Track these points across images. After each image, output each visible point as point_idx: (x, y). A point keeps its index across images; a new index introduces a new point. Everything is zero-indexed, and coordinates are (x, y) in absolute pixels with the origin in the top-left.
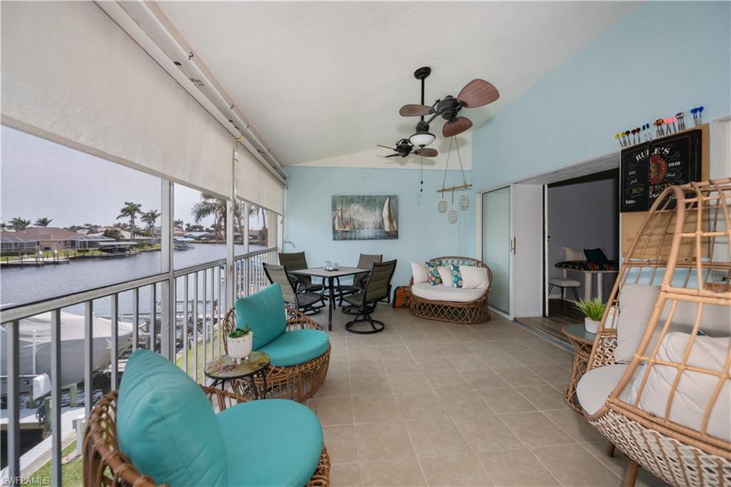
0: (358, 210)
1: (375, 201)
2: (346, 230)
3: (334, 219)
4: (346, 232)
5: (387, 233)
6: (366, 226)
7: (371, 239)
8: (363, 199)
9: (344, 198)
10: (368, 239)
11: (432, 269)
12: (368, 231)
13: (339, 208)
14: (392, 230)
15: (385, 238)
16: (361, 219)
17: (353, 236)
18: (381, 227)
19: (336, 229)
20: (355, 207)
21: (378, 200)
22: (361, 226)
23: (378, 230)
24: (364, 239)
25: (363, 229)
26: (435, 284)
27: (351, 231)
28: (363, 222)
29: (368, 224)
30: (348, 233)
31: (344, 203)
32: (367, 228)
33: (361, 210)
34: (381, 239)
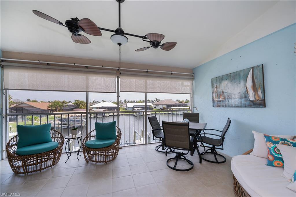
0: (227, 85)
1: (239, 75)
2: (219, 100)
3: (213, 93)
4: (220, 101)
5: (252, 101)
6: (233, 96)
7: (238, 107)
8: (230, 76)
9: (218, 78)
10: (235, 107)
11: (272, 146)
12: (235, 100)
13: (215, 86)
14: (257, 98)
15: (250, 106)
16: (229, 92)
17: (224, 105)
18: (245, 96)
19: (214, 100)
20: (225, 83)
21: (242, 74)
22: (229, 97)
23: (243, 100)
24: (232, 107)
25: (231, 99)
26: (270, 164)
27: (223, 101)
28: (231, 93)
29: (235, 95)
30: (221, 102)
31: (218, 82)
32: (234, 98)
33: (229, 84)
34: (246, 107)
